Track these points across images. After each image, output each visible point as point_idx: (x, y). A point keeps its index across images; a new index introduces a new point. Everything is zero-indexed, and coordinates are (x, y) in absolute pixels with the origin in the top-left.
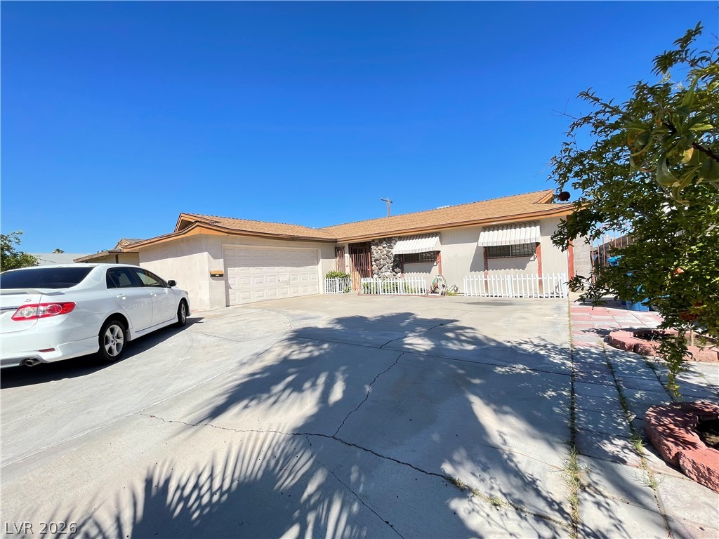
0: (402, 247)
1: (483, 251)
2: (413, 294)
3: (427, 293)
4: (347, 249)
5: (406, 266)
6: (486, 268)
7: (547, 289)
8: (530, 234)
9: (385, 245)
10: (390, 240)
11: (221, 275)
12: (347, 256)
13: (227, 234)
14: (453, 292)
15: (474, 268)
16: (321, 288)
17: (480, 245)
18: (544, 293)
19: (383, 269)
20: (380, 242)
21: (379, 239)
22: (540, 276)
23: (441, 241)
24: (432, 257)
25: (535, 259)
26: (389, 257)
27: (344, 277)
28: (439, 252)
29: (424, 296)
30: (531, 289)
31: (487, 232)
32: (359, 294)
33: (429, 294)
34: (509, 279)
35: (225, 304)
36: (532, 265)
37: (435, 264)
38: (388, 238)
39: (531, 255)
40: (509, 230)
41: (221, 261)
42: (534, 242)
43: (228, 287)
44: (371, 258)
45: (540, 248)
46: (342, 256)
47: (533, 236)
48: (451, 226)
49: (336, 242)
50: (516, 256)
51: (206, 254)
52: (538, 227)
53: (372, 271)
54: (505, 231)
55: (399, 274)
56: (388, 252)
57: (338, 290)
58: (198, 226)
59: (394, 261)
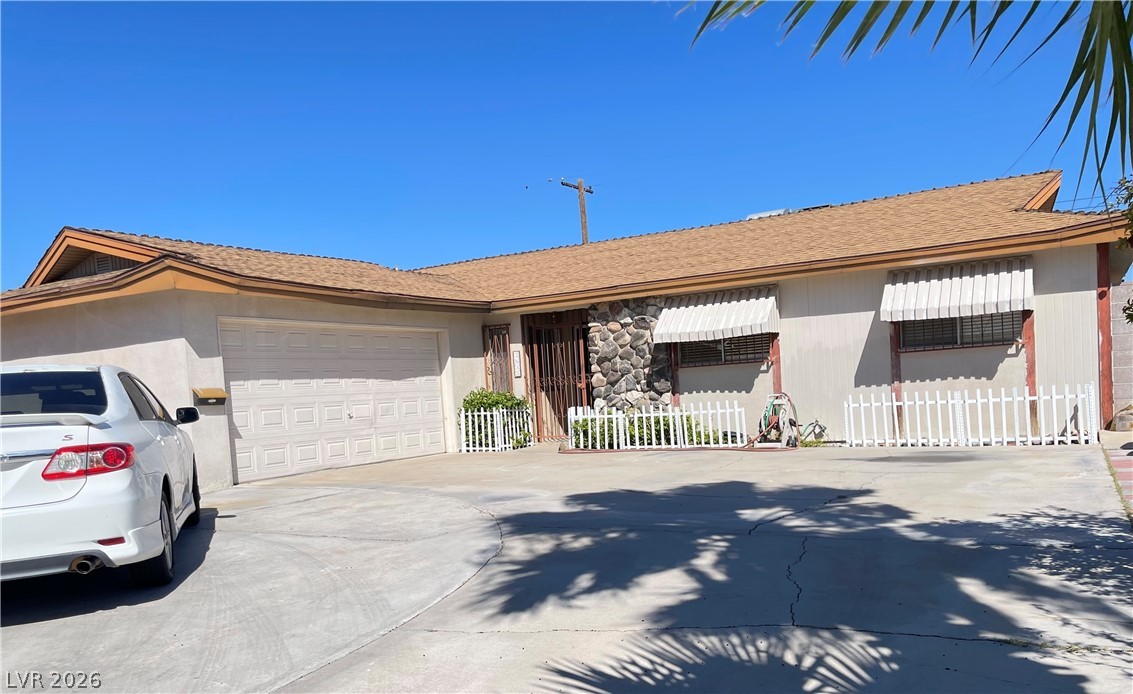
0: (677, 325)
1: (888, 332)
2: (712, 445)
3: (750, 441)
4: (516, 329)
5: (685, 374)
6: (897, 376)
7: (1049, 424)
8: (1006, 290)
9: (629, 320)
10: (641, 304)
11: (221, 401)
12: (517, 349)
13: (234, 291)
14: (811, 438)
15: (865, 376)
16: (451, 435)
17: (885, 317)
18: (1043, 433)
19: (623, 383)
20: (613, 309)
21: (612, 305)
22: (1033, 392)
23: (780, 306)
24: (756, 349)
25: (1018, 351)
26: (640, 352)
27: (514, 406)
28: (775, 336)
29: (742, 449)
30: (1011, 427)
31: (900, 285)
32: (562, 450)
33: (758, 445)
34: (958, 402)
35: (229, 477)
36: (1012, 366)
37: (764, 368)
38: (635, 300)
39: (1010, 341)
40: (956, 280)
41: (218, 361)
42: (1020, 308)
43: (234, 434)
44: (587, 354)
45: (1032, 323)
46: (503, 350)
47: (1018, 295)
48: (810, 268)
49: (489, 310)
50: (973, 344)
51: (180, 345)
52: (1029, 272)
53: (590, 388)
54: (946, 281)
55: (667, 397)
56: (639, 337)
57: (499, 440)
58: (170, 268)
59: (654, 361)
